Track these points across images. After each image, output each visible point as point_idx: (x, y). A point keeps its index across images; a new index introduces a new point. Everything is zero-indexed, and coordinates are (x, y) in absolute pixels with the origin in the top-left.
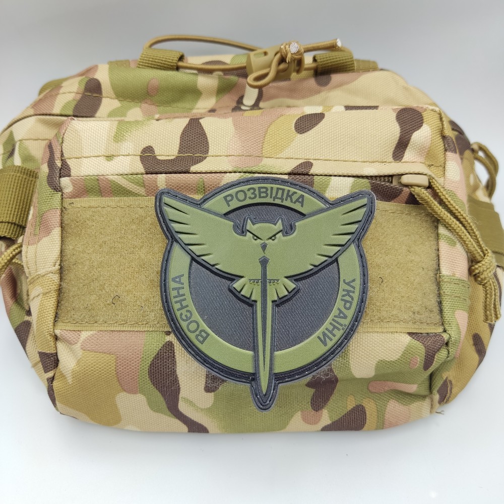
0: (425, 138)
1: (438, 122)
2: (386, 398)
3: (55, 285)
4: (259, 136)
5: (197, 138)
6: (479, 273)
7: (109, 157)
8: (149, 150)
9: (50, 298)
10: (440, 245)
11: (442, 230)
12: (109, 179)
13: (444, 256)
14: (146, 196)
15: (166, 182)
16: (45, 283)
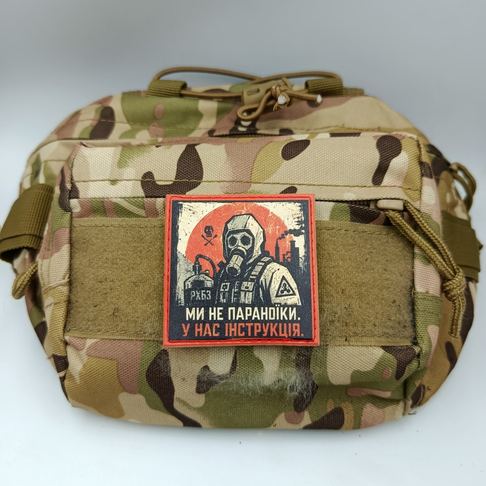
0: (403, 164)
1: (416, 149)
2: (363, 401)
3: (65, 296)
4: (249, 163)
5: (193, 164)
6: (449, 290)
7: (114, 182)
8: (149, 175)
9: (60, 308)
10: (415, 263)
11: (417, 251)
12: (113, 201)
13: (418, 275)
14: (146, 217)
15: (164, 205)
16: (57, 294)
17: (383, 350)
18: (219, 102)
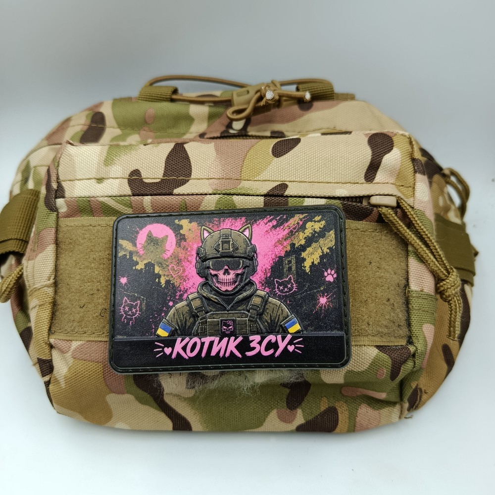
0: (395, 160)
1: (408, 146)
2: (357, 402)
3: (50, 298)
4: (239, 161)
5: (181, 161)
6: (443, 290)
7: (100, 180)
8: (136, 173)
9: (45, 310)
10: (410, 261)
11: (410, 248)
12: (99, 200)
13: (413, 272)
15: (151, 203)
16: (41, 296)
17: (377, 350)
18: (210, 106)
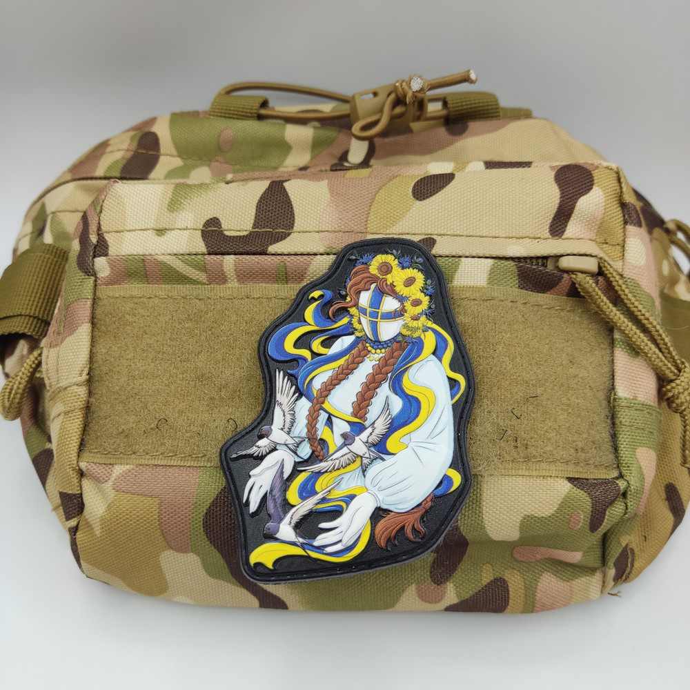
0: (596, 205)
1: (615, 183)
2: (538, 569)
3: (81, 401)
4: (364, 205)
5: (279, 207)
6: (673, 396)
7: (161, 232)
8: (214, 222)
9: (73, 419)
10: (616, 355)
11: (617, 335)
12: (159, 260)
13: (621, 372)
14: (208, 285)
15: (235, 265)
16: (68, 399)
17: (568, 485)
18: (315, 128)
